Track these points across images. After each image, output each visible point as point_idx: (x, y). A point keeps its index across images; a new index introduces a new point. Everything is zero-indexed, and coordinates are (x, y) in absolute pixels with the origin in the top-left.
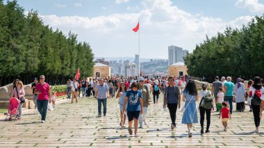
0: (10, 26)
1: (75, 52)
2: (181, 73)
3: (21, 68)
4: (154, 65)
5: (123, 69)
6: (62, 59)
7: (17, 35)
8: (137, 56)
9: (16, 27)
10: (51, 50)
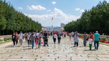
0: (27, 21)
1: (38, 26)
2: (63, 31)
3: (28, 29)
4: (57, 28)
5: (48, 29)
6: (35, 27)
7: (28, 23)
8: (52, 26)
9: (28, 21)
10: (34, 26)
